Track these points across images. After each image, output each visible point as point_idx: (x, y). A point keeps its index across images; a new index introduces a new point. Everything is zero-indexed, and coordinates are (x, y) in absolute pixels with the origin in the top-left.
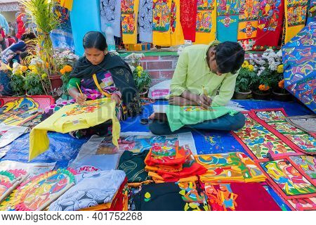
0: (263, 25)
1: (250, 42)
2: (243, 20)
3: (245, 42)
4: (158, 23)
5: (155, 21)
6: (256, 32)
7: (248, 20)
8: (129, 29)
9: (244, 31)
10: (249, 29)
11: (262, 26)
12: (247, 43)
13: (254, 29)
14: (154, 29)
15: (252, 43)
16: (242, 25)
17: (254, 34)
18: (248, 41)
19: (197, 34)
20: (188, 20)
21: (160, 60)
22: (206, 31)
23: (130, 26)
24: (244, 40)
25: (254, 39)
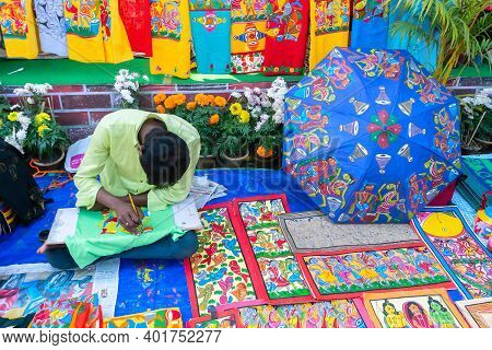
0: (276, 30)
1: (255, 58)
2: (238, 19)
3: (247, 58)
4: (76, 18)
5: (69, 15)
6: (264, 40)
7: (249, 20)
8: (15, 29)
9: (241, 38)
10: (252, 36)
11: (274, 32)
12: (252, 60)
13: (262, 35)
14: (69, 31)
15: (259, 59)
17: (262, 44)
18: (251, 56)
19: (156, 42)
20: (134, 15)
21: (86, 92)
22: (172, 36)
23: (18, 23)
24: (245, 54)
25: (263, 52)
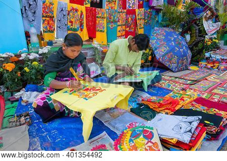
2: (119, 25)
4: (72, 25)
5: (69, 24)
6: (124, 32)
7: (121, 25)
8: (49, 29)
9: (120, 31)
11: (128, 29)
13: (124, 30)
14: (69, 30)
16: (119, 28)
18: (121, 37)
19: (97, 33)
20: (91, 24)
22: (101, 31)
23: (50, 27)
